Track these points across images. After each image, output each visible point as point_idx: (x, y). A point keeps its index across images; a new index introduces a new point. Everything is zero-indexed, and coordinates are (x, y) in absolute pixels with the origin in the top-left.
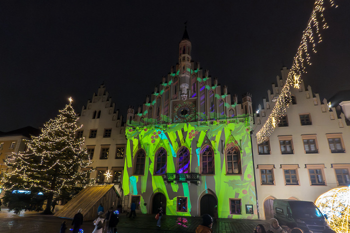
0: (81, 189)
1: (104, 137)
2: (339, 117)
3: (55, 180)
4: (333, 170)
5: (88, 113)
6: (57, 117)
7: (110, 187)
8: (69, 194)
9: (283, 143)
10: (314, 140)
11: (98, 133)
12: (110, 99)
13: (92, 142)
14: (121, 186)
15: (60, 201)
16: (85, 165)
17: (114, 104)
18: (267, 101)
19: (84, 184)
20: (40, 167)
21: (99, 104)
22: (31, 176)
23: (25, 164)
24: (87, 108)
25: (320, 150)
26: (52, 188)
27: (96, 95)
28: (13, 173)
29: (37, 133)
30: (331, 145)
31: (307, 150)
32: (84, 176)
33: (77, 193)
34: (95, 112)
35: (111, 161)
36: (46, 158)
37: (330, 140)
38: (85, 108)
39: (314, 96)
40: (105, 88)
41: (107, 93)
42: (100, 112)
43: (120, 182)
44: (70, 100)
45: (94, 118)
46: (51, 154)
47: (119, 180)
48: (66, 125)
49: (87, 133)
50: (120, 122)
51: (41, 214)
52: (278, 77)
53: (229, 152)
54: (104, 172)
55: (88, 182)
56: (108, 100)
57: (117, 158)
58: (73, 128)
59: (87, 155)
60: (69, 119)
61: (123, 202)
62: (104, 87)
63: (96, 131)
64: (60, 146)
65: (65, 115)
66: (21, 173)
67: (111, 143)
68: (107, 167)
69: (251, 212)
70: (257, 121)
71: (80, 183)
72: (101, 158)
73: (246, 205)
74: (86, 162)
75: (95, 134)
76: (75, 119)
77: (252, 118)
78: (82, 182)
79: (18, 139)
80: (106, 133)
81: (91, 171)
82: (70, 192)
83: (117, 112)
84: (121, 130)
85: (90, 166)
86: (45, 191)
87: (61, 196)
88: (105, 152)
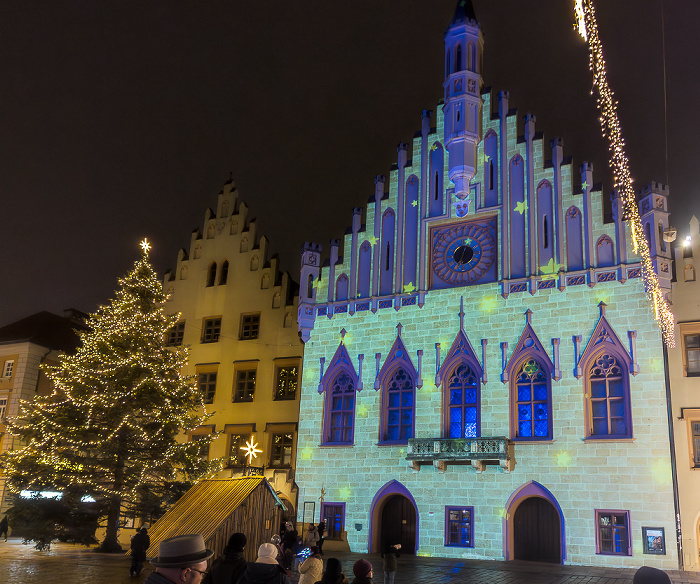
0: (187, 486)
1: (241, 339)
3: (120, 465)
5: (193, 271)
6: (115, 297)
7: (259, 481)
8: (158, 500)
11: (224, 328)
12: (252, 226)
13: (209, 353)
14: (291, 477)
15: (138, 520)
16: (191, 423)
17: (263, 241)
19: (193, 474)
20: (86, 435)
22: (64, 455)
23: (49, 428)
24: (191, 256)
27: (213, 216)
28: (22, 452)
29: (71, 346)
32: (192, 451)
33: (178, 497)
34: (214, 267)
35: (264, 408)
36: (98, 408)
38: (186, 258)
40: (236, 194)
41: (242, 208)
42: (226, 265)
43: (288, 467)
44: (145, 246)
45: (211, 283)
46: (110, 400)
47: (287, 461)
48: (139, 318)
49: (194, 331)
50: (281, 293)
51: (96, 550)
53: (598, 371)
54: (245, 438)
55: (203, 468)
56: (246, 229)
57: (277, 397)
58: (157, 323)
59: (197, 396)
60: (146, 299)
62: (233, 190)
63: (218, 322)
64: (128, 376)
65: (133, 291)
66: (45, 448)
67: (261, 353)
68: (254, 425)
69: (660, 548)
70: (685, 272)
71: (183, 471)
72: (236, 400)
73: (644, 529)
74: (195, 414)
75: (218, 331)
76: (160, 298)
77: (669, 263)
78: (189, 470)
79: (19, 353)
80: (247, 328)
81: (209, 439)
82: (161, 495)
83: (273, 262)
84: (287, 315)
85: (208, 423)
86: (101, 493)
87: (140, 507)
88: (247, 381)
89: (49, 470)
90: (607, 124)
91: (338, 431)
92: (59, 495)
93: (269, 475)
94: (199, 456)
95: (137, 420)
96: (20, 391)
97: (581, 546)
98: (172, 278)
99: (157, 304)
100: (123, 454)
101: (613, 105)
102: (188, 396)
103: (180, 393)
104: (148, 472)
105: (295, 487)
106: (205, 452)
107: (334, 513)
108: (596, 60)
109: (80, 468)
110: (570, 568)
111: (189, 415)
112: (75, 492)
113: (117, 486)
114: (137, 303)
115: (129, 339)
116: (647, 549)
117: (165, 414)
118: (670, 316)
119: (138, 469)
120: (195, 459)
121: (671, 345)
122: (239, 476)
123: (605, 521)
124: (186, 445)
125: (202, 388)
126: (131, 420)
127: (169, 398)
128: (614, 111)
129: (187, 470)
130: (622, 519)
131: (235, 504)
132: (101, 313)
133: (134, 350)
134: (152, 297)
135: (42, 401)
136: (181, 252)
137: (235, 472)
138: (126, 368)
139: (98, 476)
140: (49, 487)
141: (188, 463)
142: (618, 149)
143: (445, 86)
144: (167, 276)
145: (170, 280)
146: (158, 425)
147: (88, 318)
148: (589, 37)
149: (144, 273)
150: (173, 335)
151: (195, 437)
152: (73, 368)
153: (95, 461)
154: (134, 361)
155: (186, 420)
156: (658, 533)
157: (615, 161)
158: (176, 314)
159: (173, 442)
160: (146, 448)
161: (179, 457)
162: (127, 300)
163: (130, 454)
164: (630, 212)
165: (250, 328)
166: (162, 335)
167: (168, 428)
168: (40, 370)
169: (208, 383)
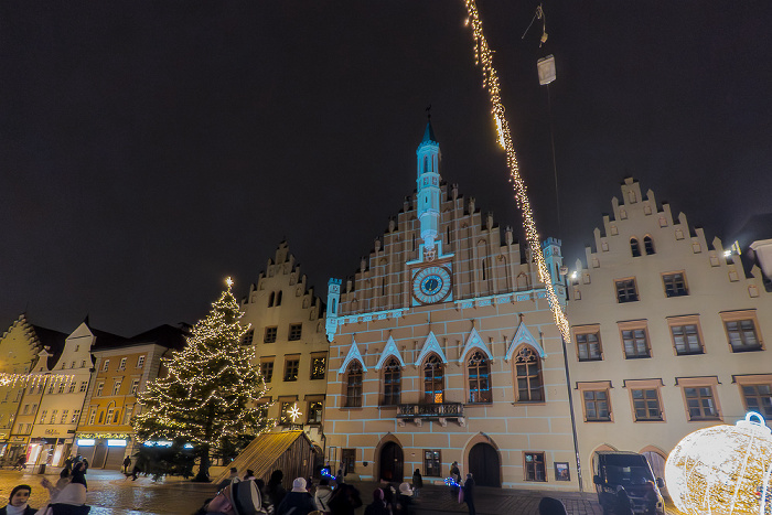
0: (252, 437)
1: (290, 340)
2: (749, 275)
3: (210, 424)
4: (736, 386)
5: (260, 297)
6: (209, 314)
7: (299, 434)
8: (234, 447)
9: (630, 336)
10: (695, 326)
11: (279, 333)
12: (297, 269)
13: (269, 349)
16: (256, 395)
17: (304, 278)
18: (594, 251)
19: (258, 429)
20: (188, 404)
21: (279, 279)
22: (173, 417)
23: (164, 400)
24: (259, 288)
25: (707, 347)
26: (208, 438)
27: (273, 263)
28: (146, 416)
29: (181, 346)
30: (733, 334)
31: (681, 347)
32: (256, 414)
33: (246, 445)
34: (273, 294)
35: (304, 385)
36: (196, 386)
37: (730, 325)
38: (255, 289)
39: (693, 234)
40: (287, 249)
41: (291, 257)
42: (281, 293)
43: (319, 423)
44: (229, 282)
45: (271, 305)
46: (204, 381)
47: (318, 420)
48: (224, 328)
49: (260, 336)
50: (316, 309)
51: (193, 481)
52: (615, 201)
53: (521, 359)
54: (291, 404)
55: (263, 425)
56: (293, 271)
57: (313, 378)
58: (236, 331)
59: (260, 378)
60: (229, 316)
61: (326, 460)
62: (285, 247)
63: (275, 329)
64: (215, 365)
65: (221, 311)
66: (162, 413)
67: (303, 349)
68: (297, 396)
69: (566, 476)
70: (574, 295)
71: (250, 427)
72: (286, 380)
73: (556, 464)
74: (258, 389)
75: (275, 335)
76: (238, 315)
77: (564, 289)
79: (150, 349)
80: (293, 333)
81: (267, 406)
82: (236, 443)
83: (311, 291)
84: (318, 325)
85: (267, 395)
86: (196, 442)
87: (221, 451)
88: (293, 367)
89: (164, 427)
90: (520, 200)
91: (352, 400)
92: (170, 444)
93: (306, 429)
94: (261, 417)
95: (221, 393)
96: (147, 375)
97: (514, 476)
98: (247, 302)
99: (236, 319)
100: (212, 416)
101: (524, 189)
102: (254, 378)
103: (250, 375)
104: (227, 428)
105: (323, 437)
106: (265, 414)
107: (349, 456)
108: (511, 161)
109: (184, 425)
110: (508, 491)
111: (254, 390)
112: (180, 441)
113: (207, 437)
114: (223, 318)
115: (217, 341)
116: (558, 476)
117: (239, 390)
118: (566, 323)
119: (221, 425)
120: (258, 419)
121: (568, 341)
122: (287, 430)
123: (529, 458)
124: (253, 410)
125: (264, 372)
126: (217, 394)
127: (242, 379)
128: (525, 193)
129: (253, 426)
130: (540, 457)
131: (283, 449)
132: (200, 325)
133: (221, 348)
134: (233, 314)
135: (159, 382)
136: (252, 285)
137: (284, 428)
138: (214, 360)
139: (195, 432)
140: (163, 438)
141: (253, 422)
142: (528, 216)
143: (418, 181)
144: (243, 301)
145: (245, 303)
146: (234, 397)
147: (192, 328)
148: (507, 147)
149: (228, 299)
150: (246, 338)
152: (181, 361)
153: (193, 421)
154: (220, 355)
155: (252, 393)
156: (565, 467)
157: (527, 223)
158: (248, 325)
159: (244, 408)
160: (226, 412)
161: (248, 418)
162: (217, 316)
163: (216, 416)
164: (537, 255)
165: (295, 333)
166: (238, 338)
167: (241, 399)
168: (162, 362)
169: (268, 369)
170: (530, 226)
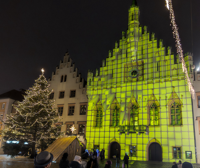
0: (54, 139)
1: (70, 97)
3: (35, 134)
5: (57, 78)
6: (34, 85)
7: (75, 138)
8: (46, 144)
11: (65, 94)
12: (73, 65)
13: (61, 101)
14: (85, 137)
15: (40, 149)
16: (56, 121)
17: (76, 69)
19: (56, 136)
20: (25, 125)
21: (65, 69)
22: (19, 131)
23: (15, 123)
24: (56, 73)
27: (62, 62)
28: (7, 130)
29: (21, 99)
32: (56, 129)
33: (52, 143)
34: (62, 76)
35: (77, 117)
36: (29, 117)
38: (55, 74)
41: (71, 60)
42: (66, 76)
43: (84, 134)
44: (43, 71)
45: (62, 81)
46: (32, 115)
47: (83, 132)
48: (41, 91)
49: (57, 95)
50: (82, 84)
51: (28, 158)
53: (173, 106)
54: (71, 125)
55: (59, 134)
56: (72, 66)
57: (81, 114)
58: (46, 93)
59: (57, 114)
60: (43, 86)
62: (68, 55)
63: (64, 92)
64: (37, 108)
65: (39, 84)
66: (14, 129)
67: (76, 102)
68: (74, 122)
70: (198, 78)
71: (53, 135)
72: (69, 115)
73: (186, 152)
74: (57, 119)
75: (64, 95)
76: (47, 85)
77: (193, 75)
78: (55, 135)
79: (7, 101)
80: (72, 94)
81: (61, 126)
82: (47, 142)
83: (80, 75)
84: (83, 90)
85: (61, 121)
86: (29, 141)
87: (41, 145)
88: (72, 109)
89: (15, 135)
90: (175, 34)
91: (98, 124)
92: (18, 142)
93: (78, 136)
94: (58, 131)
95: (40, 120)
96: (7, 112)
98: (51, 80)
99: (46, 87)
100: (36, 130)
101: (177, 29)
102: (55, 114)
103: (53, 113)
104: (43, 135)
105: (85, 140)
106: (60, 129)
107: (97, 147)
108: (172, 16)
109: (24, 134)
110: (165, 163)
111: (55, 119)
113: (34, 139)
114: (40, 87)
115: (38, 97)
117: (48, 119)
118: (193, 91)
119: (40, 134)
121: (194, 98)
122: (70, 136)
123: (175, 149)
124: (54, 128)
125: (59, 111)
126: (38, 121)
127: (50, 114)
128: (177, 31)
129: (54, 135)
130: (179, 149)
131: (68, 145)
132: (30, 90)
133: (39, 100)
134: (45, 85)
135: (13, 115)
136: (53, 72)
137: (68, 136)
138: (37, 106)
139: (29, 137)
140: (15, 140)
141: (55, 133)
142: (178, 42)
143: (129, 25)
144: (49, 79)
145: (50, 80)
146: (46, 122)
147: (26, 91)
148: (170, 9)
149: (42, 78)
150: (51, 96)
151: (57, 126)
152: (22, 106)
153: (28, 132)
154: (39, 103)
155: (54, 120)
156: (190, 153)
157: (177, 45)
158: (52, 90)
159: (50, 127)
160: (43, 129)
161: (52, 131)
163: (38, 130)
164: (182, 60)
165: (73, 94)
166: (47, 96)
167: (49, 123)
168: (13, 106)
169: (61, 110)
170: (179, 46)
